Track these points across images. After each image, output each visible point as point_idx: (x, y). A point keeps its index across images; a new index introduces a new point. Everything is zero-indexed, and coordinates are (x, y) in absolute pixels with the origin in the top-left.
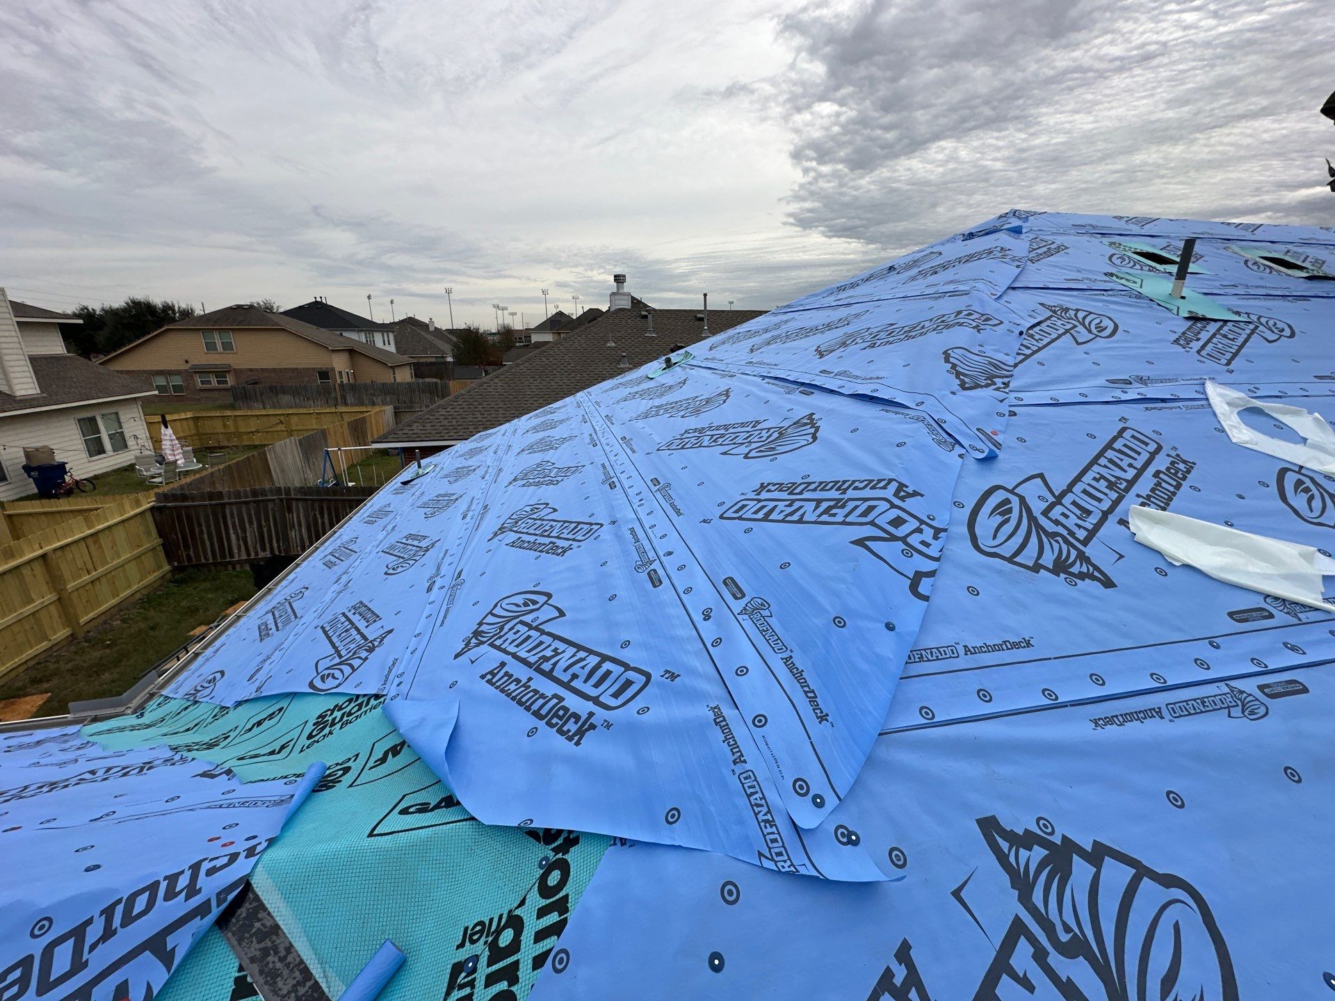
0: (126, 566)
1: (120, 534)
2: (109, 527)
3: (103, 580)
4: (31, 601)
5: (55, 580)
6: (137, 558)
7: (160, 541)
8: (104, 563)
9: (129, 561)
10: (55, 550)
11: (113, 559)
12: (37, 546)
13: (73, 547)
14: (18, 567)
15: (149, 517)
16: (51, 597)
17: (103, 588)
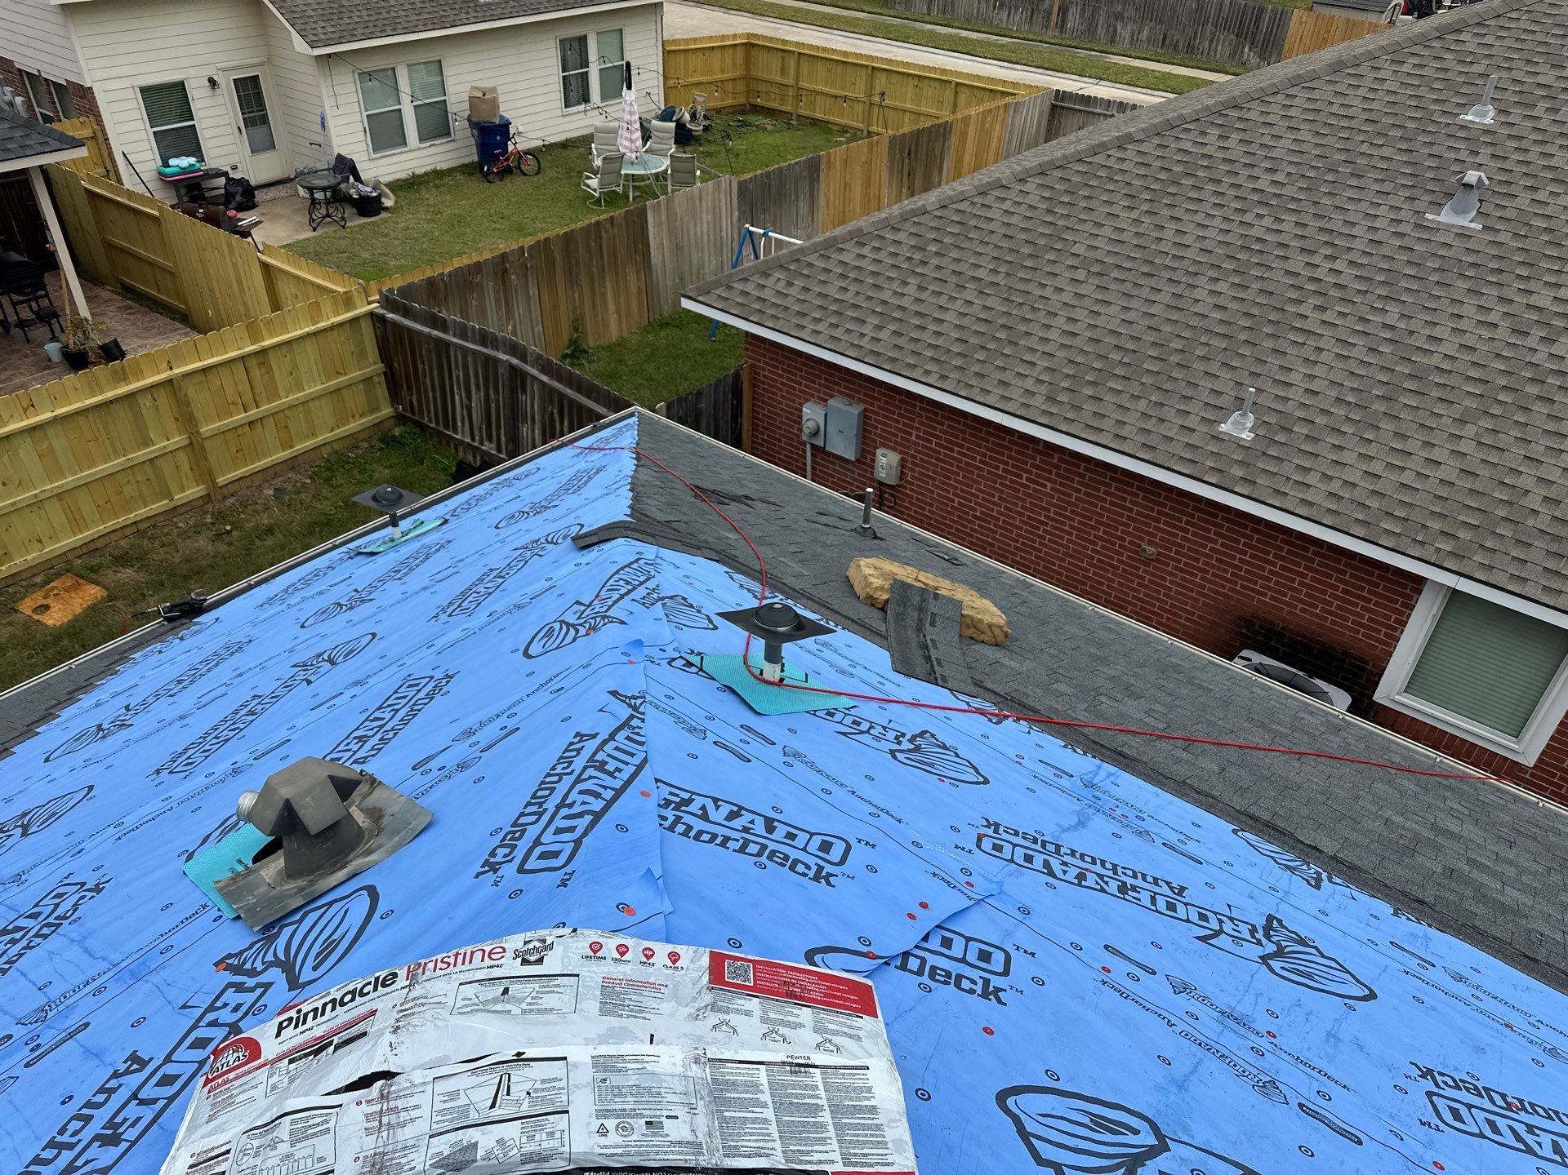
0: (311, 404)
2: (288, 343)
3: (268, 422)
4: (147, 442)
5: (187, 420)
6: (334, 392)
7: (380, 367)
8: (273, 395)
9: (318, 397)
10: (191, 373)
11: (290, 392)
12: (165, 366)
13: (224, 371)
15: (367, 329)
16: (178, 440)
17: (269, 433)
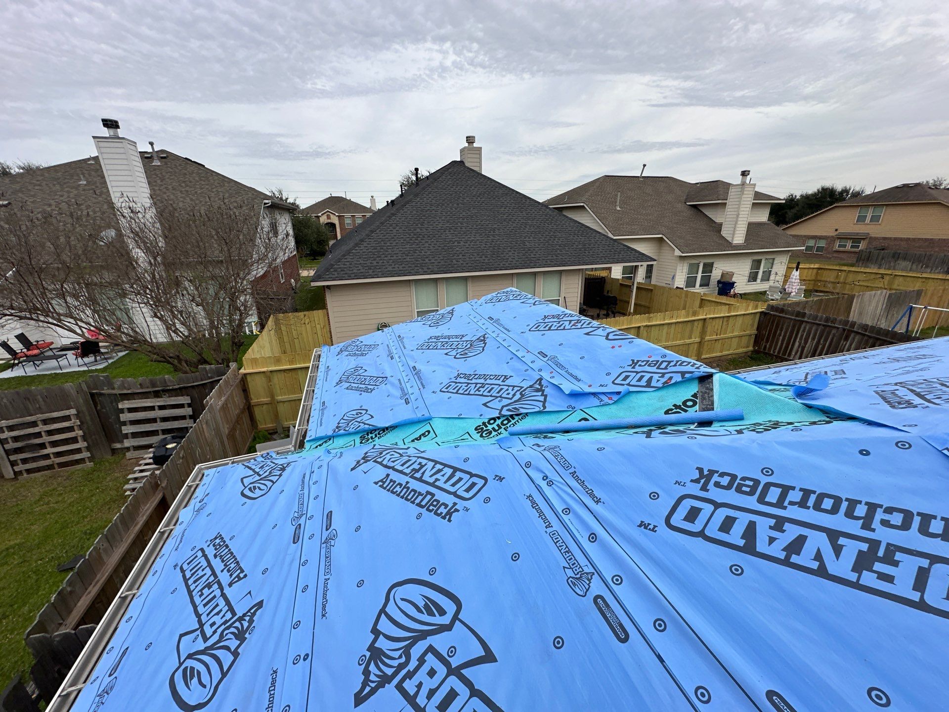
0: (733, 339)
1: (740, 320)
2: (737, 315)
3: (721, 341)
4: (690, 338)
5: (703, 333)
6: (740, 337)
7: (756, 332)
8: (726, 333)
9: (735, 337)
10: (710, 318)
11: (730, 333)
12: (705, 314)
13: (717, 320)
14: (694, 321)
15: (758, 316)
16: (698, 340)
17: (718, 345)
